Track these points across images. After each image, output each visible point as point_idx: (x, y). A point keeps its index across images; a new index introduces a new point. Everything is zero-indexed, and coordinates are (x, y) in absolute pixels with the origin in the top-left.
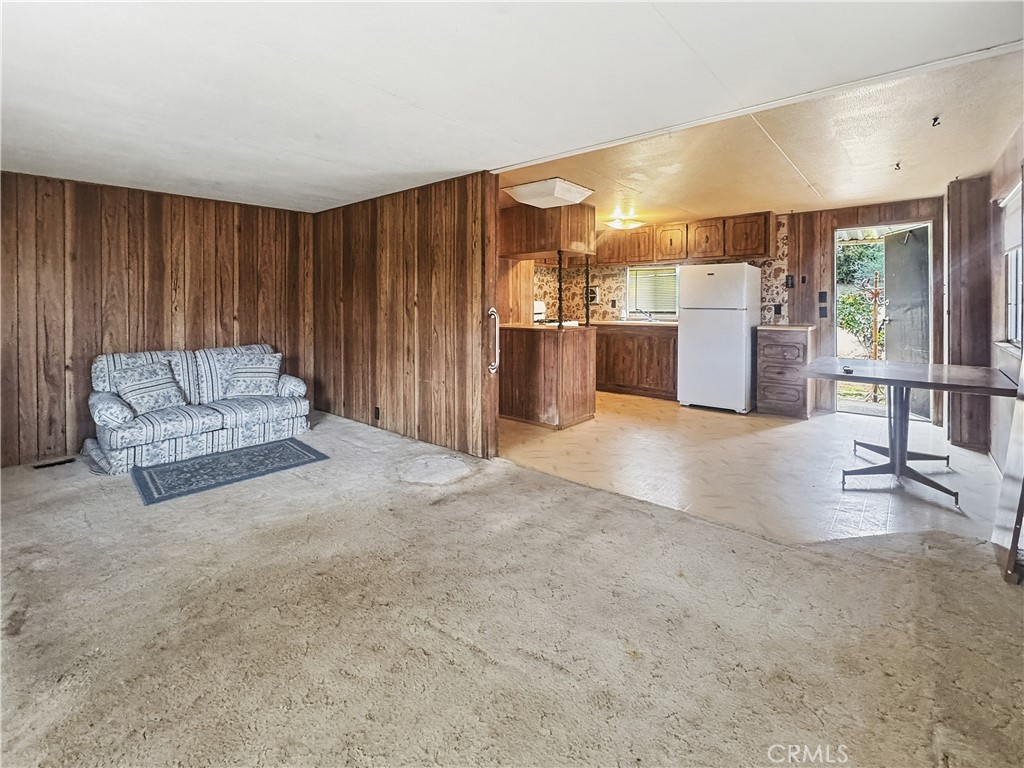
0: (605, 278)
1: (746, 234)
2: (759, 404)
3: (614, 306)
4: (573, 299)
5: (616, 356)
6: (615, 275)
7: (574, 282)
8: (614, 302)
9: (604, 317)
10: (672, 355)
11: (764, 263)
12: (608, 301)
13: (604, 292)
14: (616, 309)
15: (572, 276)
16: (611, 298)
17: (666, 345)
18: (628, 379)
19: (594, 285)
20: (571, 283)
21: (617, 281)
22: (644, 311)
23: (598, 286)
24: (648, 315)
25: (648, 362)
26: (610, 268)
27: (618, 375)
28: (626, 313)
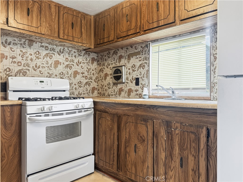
0: (129, 57)
3: (137, 84)
4: (105, 79)
5: (128, 142)
6: (138, 53)
7: (106, 64)
8: (137, 80)
9: (129, 95)
12: (132, 79)
13: (129, 71)
14: (139, 86)
15: (105, 59)
16: (135, 76)
17: (193, 136)
18: (141, 175)
19: (121, 65)
20: (104, 65)
21: (140, 59)
22: (165, 87)
23: (124, 66)
24: (171, 92)
25: (166, 158)
26: (134, 47)
27: (130, 166)
28: (149, 90)
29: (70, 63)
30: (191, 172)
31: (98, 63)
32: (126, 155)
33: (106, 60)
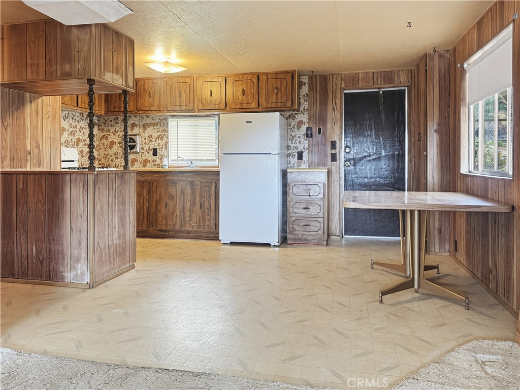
0: (145, 126)
1: (277, 88)
2: (289, 236)
3: (155, 154)
4: (111, 147)
6: (156, 124)
7: (112, 130)
8: (155, 151)
9: (145, 166)
10: (213, 197)
11: (290, 117)
12: (149, 149)
13: (144, 141)
14: (157, 157)
15: (110, 124)
16: (152, 147)
17: (208, 188)
18: (171, 223)
19: (134, 134)
20: (109, 131)
21: (158, 130)
22: (185, 158)
23: (138, 134)
24: (190, 163)
25: (190, 206)
26: (150, 117)
27: (160, 220)
28: (168, 161)
29: (74, 129)
30: (206, 210)
31: (99, 128)
32: (157, 212)
33: (112, 126)
